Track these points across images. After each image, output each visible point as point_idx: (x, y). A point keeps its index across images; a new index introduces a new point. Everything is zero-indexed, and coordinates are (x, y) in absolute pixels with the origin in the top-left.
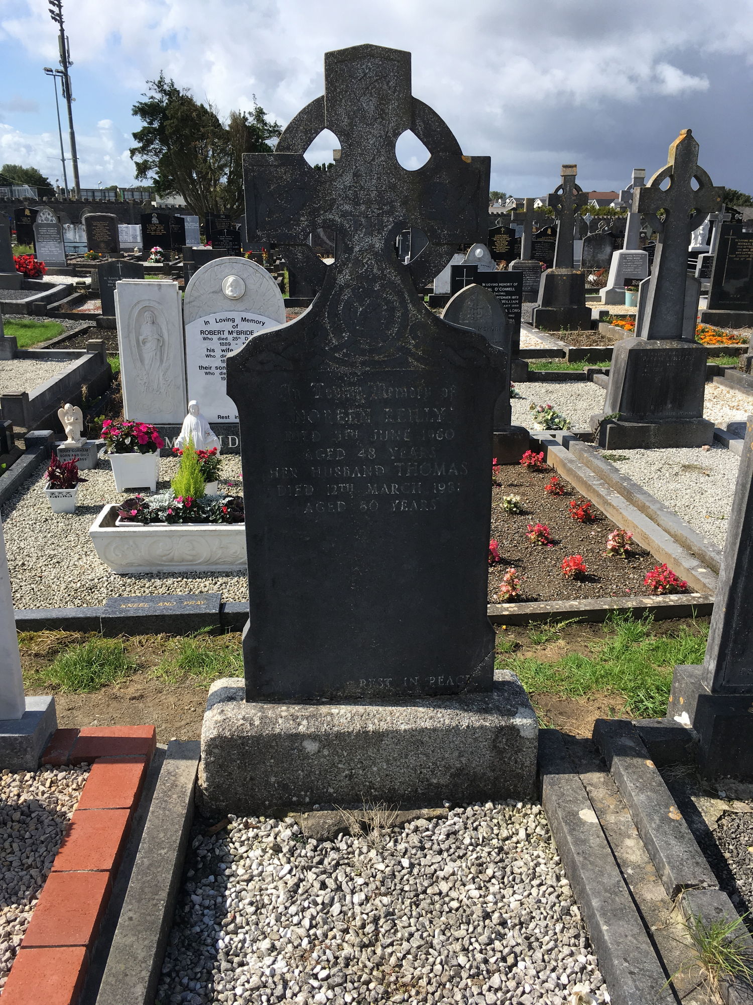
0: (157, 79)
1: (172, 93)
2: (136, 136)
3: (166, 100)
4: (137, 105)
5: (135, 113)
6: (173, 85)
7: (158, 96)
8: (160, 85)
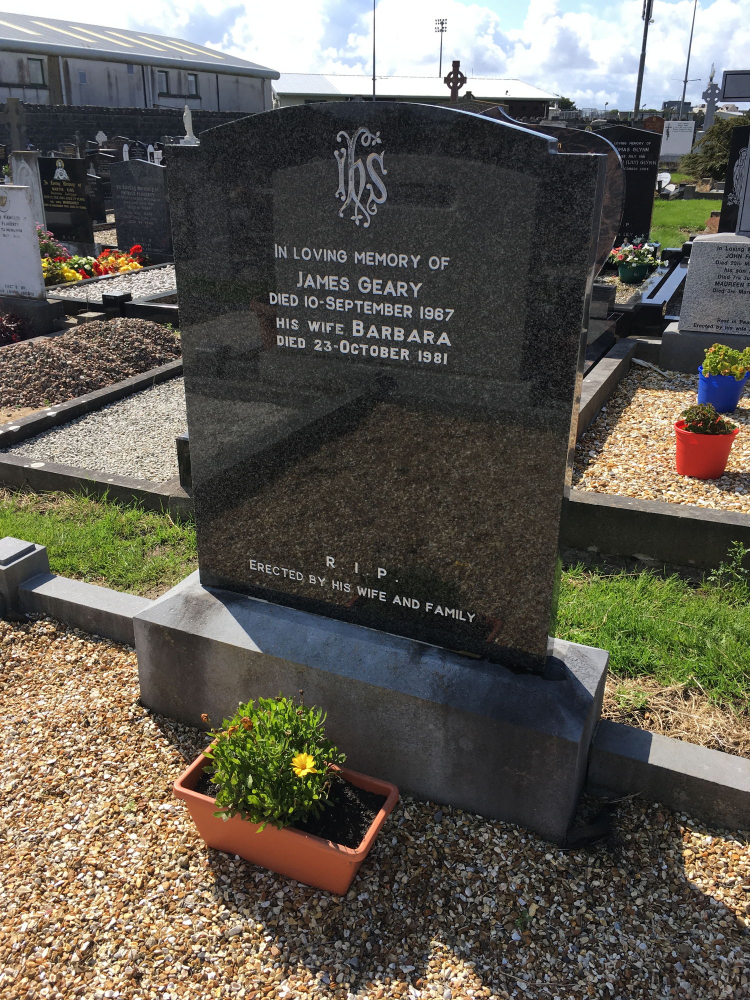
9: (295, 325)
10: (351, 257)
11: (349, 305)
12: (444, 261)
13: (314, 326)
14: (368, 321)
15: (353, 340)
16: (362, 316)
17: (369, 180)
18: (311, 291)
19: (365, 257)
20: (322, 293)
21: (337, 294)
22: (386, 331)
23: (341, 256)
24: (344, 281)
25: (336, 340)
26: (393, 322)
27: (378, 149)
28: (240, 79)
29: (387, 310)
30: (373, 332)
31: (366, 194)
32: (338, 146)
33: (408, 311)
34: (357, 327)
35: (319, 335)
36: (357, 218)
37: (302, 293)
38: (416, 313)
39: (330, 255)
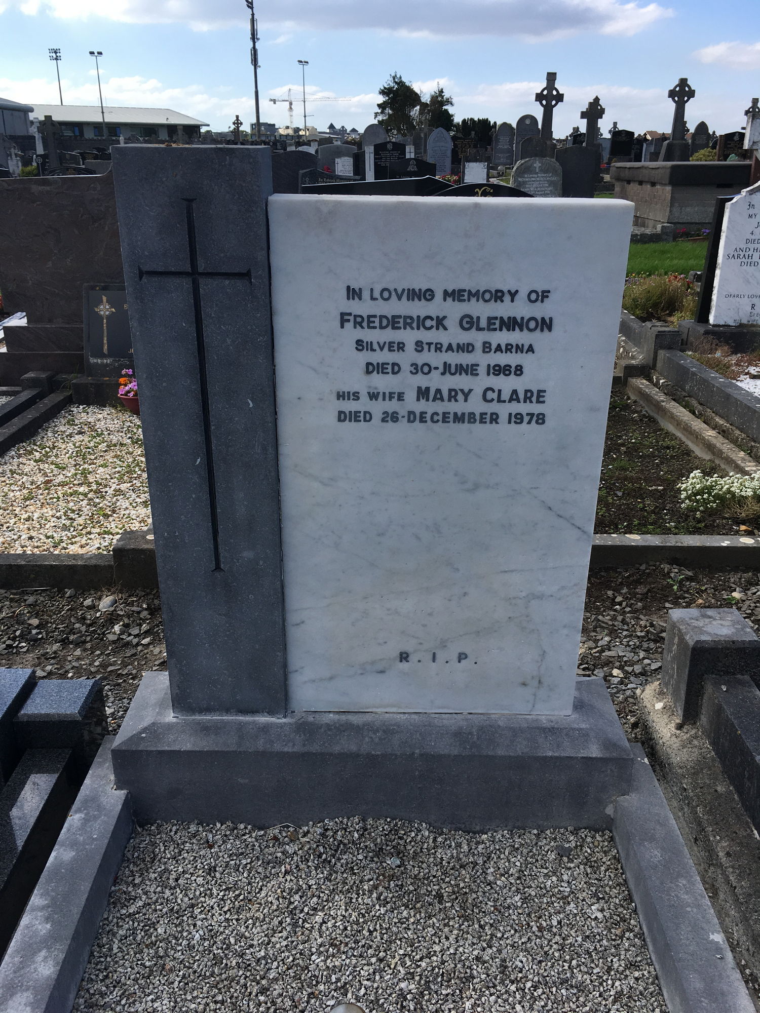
0: (393, 75)
1: (401, 84)
2: (378, 105)
3: (396, 86)
4: (382, 88)
5: (380, 93)
6: (401, 77)
7: (392, 84)
8: (394, 79)
28: (14, 112)
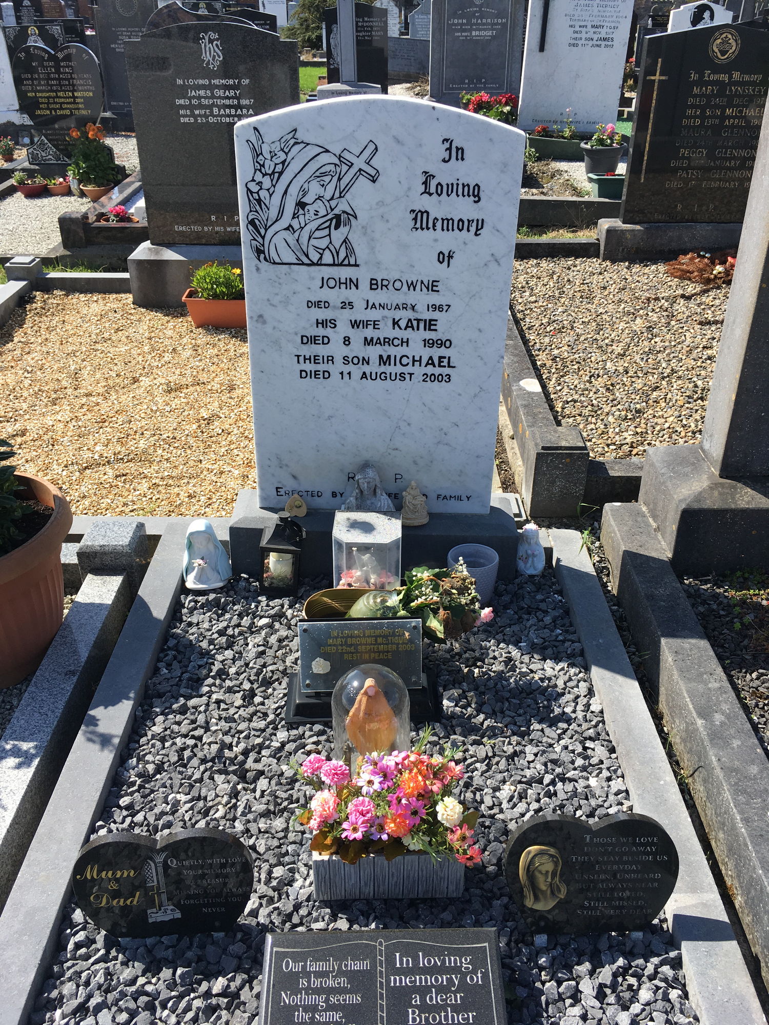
9: (188, 112)
10: (210, 82)
11: (211, 101)
12: (247, 81)
13: (197, 112)
14: (219, 107)
15: (214, 116)
16: (217, 106)
17: (215, 51)
18: (194, 97)
19: (216, 82)
20: (199, 98)
21: (205, 98)
22: (227, 111)
23: (206, 82)
24: (208, 92)
25: (206, 117)
26: (230, 107)
27: (217, 40)
29: (227, 102)
30: (222, 112)
31: (214, 56)
32: (201, 39)
33: (236, 102)
34: (215, 110)
35: (200, 115)
36: (211, 66)
37: (190, 99)
38: (239, 102)
39: (201, 82)
